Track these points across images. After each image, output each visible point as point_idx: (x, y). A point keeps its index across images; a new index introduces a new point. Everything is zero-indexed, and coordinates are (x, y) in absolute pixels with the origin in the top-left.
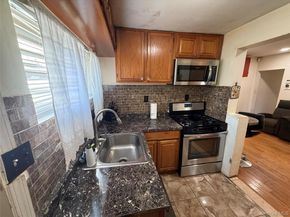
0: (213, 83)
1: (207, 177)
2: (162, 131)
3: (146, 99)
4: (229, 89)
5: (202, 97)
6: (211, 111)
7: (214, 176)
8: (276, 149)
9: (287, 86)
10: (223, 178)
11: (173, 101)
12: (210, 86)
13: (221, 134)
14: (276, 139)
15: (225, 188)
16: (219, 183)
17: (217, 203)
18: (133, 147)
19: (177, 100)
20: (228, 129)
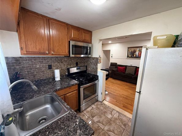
0: (90, 56)
1: (93, 106)
2: (67, 87)
3: (50, 67)
4: (97, 59)
5: (84, 63)
6: (90, 70)
7: (96, 104)
8: (113, 83)
9: (112, 57)
10: (100, 103)
11: (69, 67)
12: (88, 57)
13: (96, 82)
14: (112, 79)
15: (102, 108)
16: (99, 106)
17: (101, 117)
18: (48, 106)
19: (72, 66)
20: (99, 78)
